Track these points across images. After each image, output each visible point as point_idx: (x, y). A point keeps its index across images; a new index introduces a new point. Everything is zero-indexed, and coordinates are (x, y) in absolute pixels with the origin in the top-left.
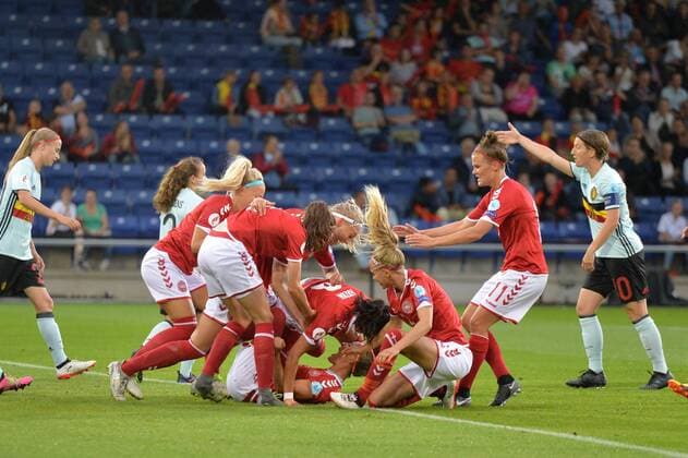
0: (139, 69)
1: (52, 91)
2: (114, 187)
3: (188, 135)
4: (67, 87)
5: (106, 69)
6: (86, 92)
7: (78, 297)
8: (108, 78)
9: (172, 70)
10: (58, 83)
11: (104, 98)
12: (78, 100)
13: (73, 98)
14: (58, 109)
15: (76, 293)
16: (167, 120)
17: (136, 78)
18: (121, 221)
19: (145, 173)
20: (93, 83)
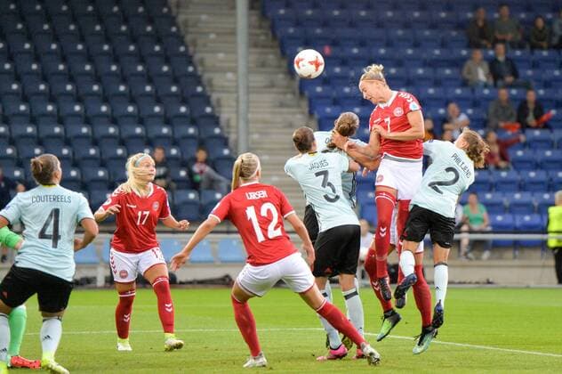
0: (514, 92)
1: (442, 111)
2: (494, 189)
3: (556, 145)
4: (453, 107)
5: (486, 92)
6: (470, 111)
7: (464, 283)
8: (488, 99)
9: (541, 92)
10: (446, 104)
11: (485, 116)
12: (463, 118)
13: (458, 116)
14: (446, 126)
15: (463, 280)
16: (537, 133)
17: (512, 99)
18: (499, 218)
19: (519, 178)
20: (475, 104)
